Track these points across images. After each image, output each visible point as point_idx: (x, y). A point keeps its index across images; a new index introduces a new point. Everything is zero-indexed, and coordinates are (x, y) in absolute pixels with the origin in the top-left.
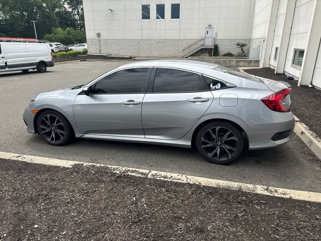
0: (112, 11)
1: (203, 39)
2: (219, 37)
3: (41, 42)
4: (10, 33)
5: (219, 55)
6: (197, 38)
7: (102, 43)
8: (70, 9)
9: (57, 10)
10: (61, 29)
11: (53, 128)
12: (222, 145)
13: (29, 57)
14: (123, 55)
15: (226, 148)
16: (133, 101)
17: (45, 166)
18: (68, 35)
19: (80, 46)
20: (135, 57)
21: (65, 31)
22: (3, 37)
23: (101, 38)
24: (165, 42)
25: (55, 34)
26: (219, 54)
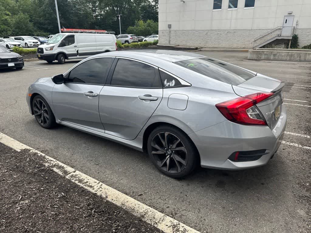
0: (184, 2)
1: (280, 29)
2: (299, 27)
3: (108, 34)
4: (102, 26)
5: (299, 47)
6: (273, 29)
7: (173, 34)
8: (153, 3)
9: (143, 4)
10: (142, 22)
11: (42, 111)
12: (173, 155)
13: (96, 46)
14: (190, 46)
16: (92, 92)
18: (147, 27)
19: (153, 37)
20: (202, 48)
21: (146, 24)
22: (96, 29)
23: (171, 29)
24: (235, 32)
25: (137, 26)
26: (298, 45)
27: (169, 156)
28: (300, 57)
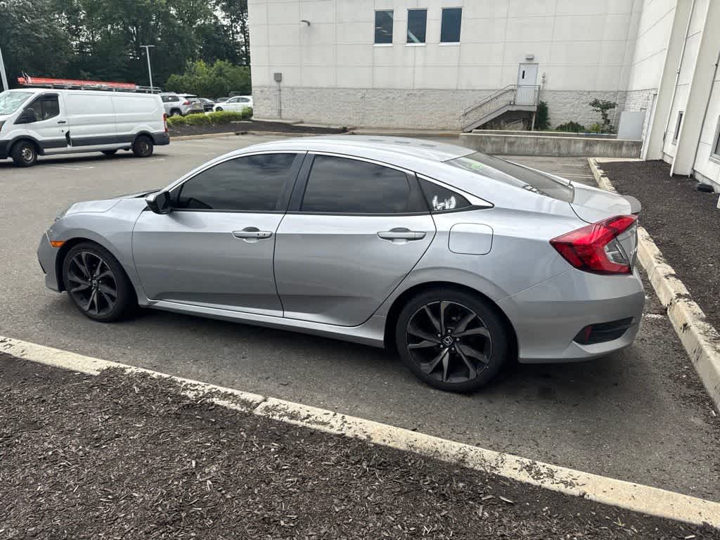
0: (309, 24)
1: (513, 90)
2: (549, 86)
3: (144, 92)
4: (100, 71)
5: (550, 127)
6: (499, 88)
7: (286, 95)
8: (226, 20)
9: (199, 22)
10: (203, 64)
11: (94, 282)
12: (456, 346)
13: (115, 123)
14: (329, 123)
15: (464, 354)
16: (256, 230)
17: (44, 366)
18: (217, 76)
19: (238, 101)
20: (354, 129)
21: (213, 69)
22: (85, 79)
23: (282, 84)
24: (423, 95)
25: (192, 73)
26: (549, 124)
27: (447, 349)
28: (559, 147)
